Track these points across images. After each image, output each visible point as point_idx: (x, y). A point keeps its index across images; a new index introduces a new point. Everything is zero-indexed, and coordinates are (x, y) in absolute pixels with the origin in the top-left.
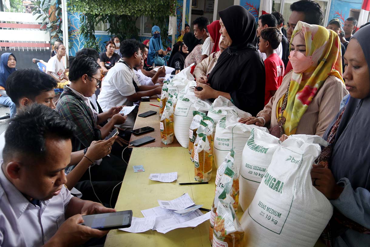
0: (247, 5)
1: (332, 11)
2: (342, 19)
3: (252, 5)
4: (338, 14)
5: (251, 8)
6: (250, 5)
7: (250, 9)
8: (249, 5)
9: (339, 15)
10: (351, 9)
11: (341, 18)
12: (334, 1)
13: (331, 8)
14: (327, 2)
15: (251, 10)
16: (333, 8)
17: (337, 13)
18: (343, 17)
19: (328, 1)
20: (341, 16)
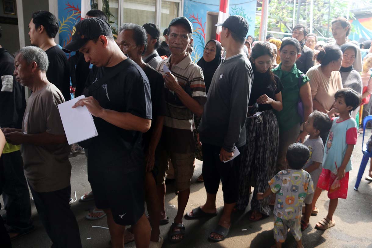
0: (69, 7)
1: (186, 13)
2: (199, 23)
3: (76, 7)
4: (194, 17)
5: (76, 11)
6: (74, 7)
7: (74, 14)
8: (71, 7)
9: (195, 19)
10: (207, 12)
11: (197, 23)
12: (187, 2)
13: (184, 11)
14: (178, 3)
15: (76, 14)
16: (187, 10)
17: (192, 17)
18: (200, 22)
19: (180, 2)
20: (198, 21)
